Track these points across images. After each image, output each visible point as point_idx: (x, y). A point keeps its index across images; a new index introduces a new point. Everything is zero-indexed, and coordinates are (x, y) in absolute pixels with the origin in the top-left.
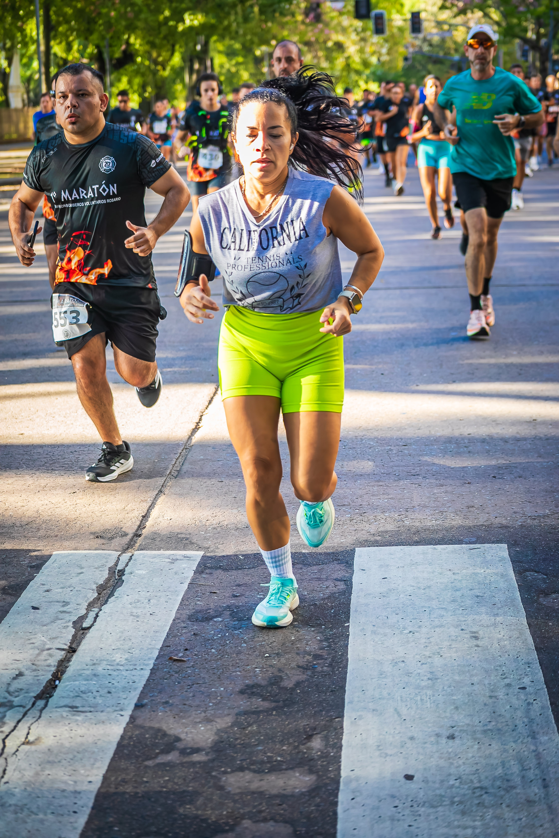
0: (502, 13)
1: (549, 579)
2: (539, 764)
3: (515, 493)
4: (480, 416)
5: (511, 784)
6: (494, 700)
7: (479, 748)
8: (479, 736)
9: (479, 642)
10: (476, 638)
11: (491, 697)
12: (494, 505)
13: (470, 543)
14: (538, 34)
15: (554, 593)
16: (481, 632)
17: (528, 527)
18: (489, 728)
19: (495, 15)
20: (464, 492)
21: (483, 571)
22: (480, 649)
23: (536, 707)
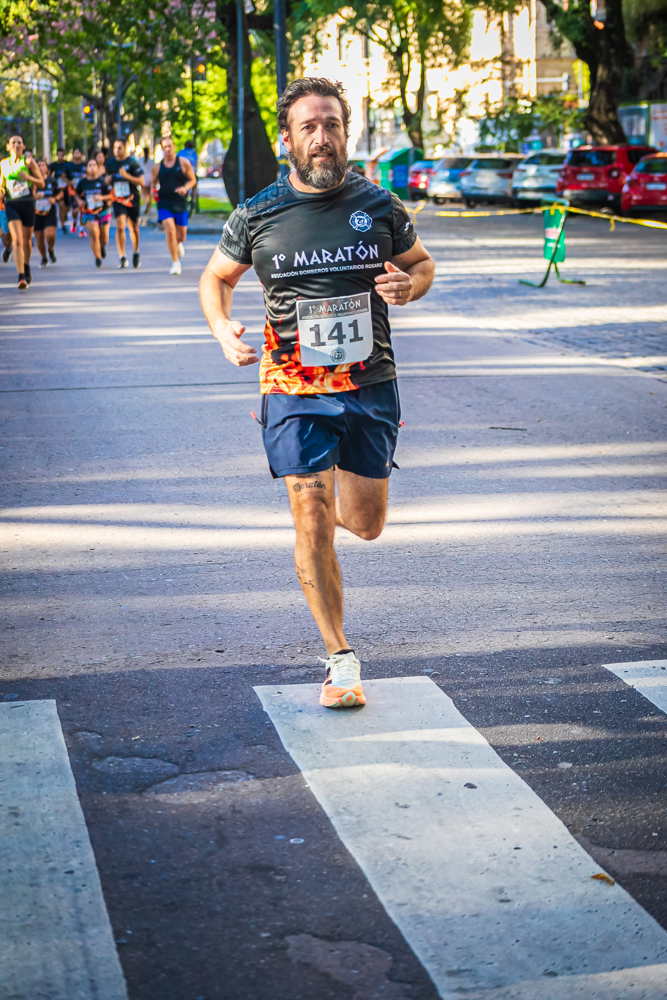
0: (60, 65)
1: (104, 740)
2: (87, 963)
3: (66, 638)
4: (28, 546)
5: (53, 989)
6: (35, 888)
7: (16, 949)
8: (16, 933)
9: (19, 820)
10: (16, 815)
11: (31, 885)
12: (41, 653)
13: (12, 700)
14: (104, 90)
15: (110, 755)
16: (22, 808)
17: (81, 678)
18: (29, 922)
19: (53, 69)
20: (6, 639)
21: (26, 733)
22: (19, 828)
23: (85, 894)
